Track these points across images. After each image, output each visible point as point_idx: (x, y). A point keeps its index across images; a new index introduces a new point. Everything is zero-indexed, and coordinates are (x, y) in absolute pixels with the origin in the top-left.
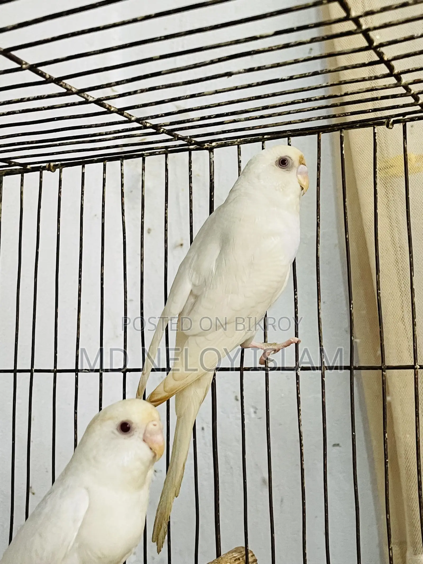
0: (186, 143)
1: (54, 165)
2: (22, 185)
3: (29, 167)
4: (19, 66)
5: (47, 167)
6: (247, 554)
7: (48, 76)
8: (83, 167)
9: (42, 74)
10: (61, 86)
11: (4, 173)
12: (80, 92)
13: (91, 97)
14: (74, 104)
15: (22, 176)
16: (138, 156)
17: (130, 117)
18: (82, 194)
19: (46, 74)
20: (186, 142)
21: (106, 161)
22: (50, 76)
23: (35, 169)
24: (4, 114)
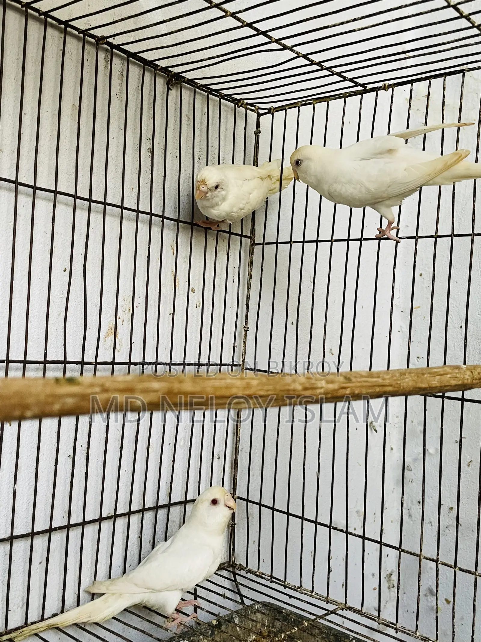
1: (388, 84)
2: (361, 103)
3: (369, 86)
5: (383, 87)
8: (412, 85)
11: (348, 94)
15: (362, 97)
21: (433, 78)
23: (372, 90)
24: (380, 24)
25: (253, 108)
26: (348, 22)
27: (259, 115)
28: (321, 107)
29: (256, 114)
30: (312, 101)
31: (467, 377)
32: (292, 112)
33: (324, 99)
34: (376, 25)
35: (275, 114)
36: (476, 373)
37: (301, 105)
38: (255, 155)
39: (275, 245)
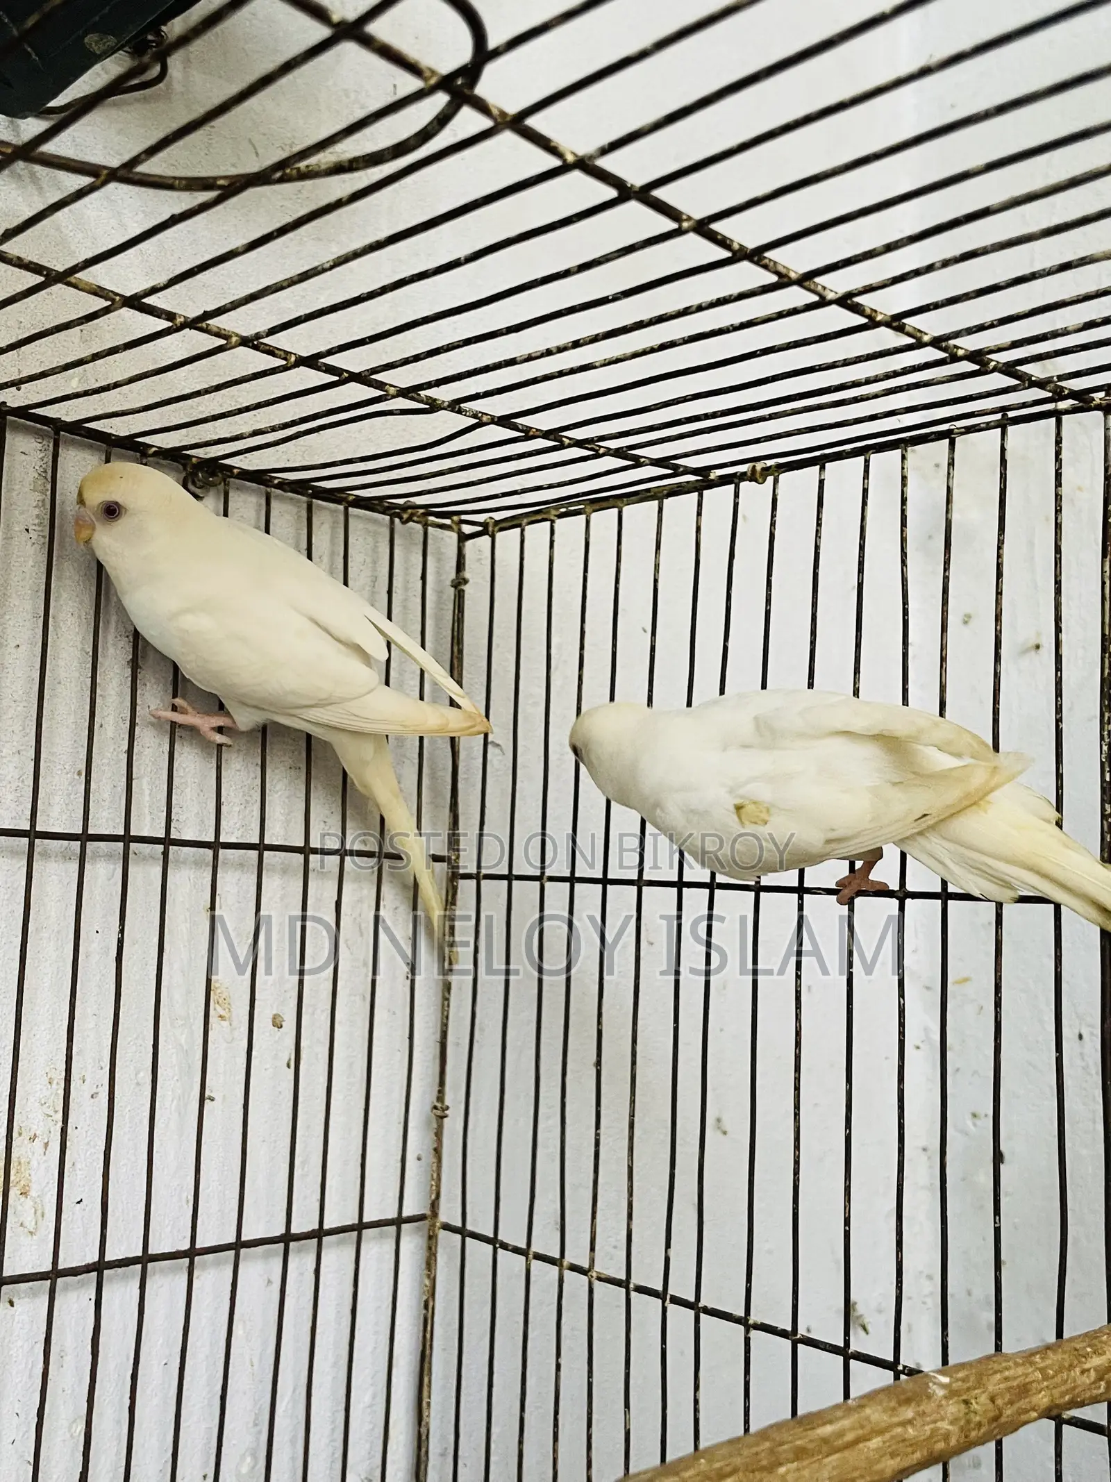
0: (1050, 394)
1: (763, 469)
2: (699, 514)
3: (715, 474)
4: (674, 226)
5: (749, 474)
7: (736, 246)
8: (823, 468)
9: (723, 242)
10: (765, 267)
11: (665, 492)
12: (805, 280)
13: (832, 291)
14: (794, 312)
15: (701, 496)
16: (940, 436)
17: (919, 335)
18: (819, 525)
19: (731, 241)
20: (1050, 391)
21: (871, 452)
22: (742, 247)
23: (724, 481)
24: (653, 350)
25: (448, 522)
26: (561, 350)
27: (463, 538)
28: (604, 520)
29: (454, 536)
30: (584, 507)
31: (944, 1425)
32: (537, 533)
33: (612, 502)
34: (644, 353)
35: (499, 535)
36: (984, 1399)
37: (556, 516)
38: (455, 641)
39: (505, 882)
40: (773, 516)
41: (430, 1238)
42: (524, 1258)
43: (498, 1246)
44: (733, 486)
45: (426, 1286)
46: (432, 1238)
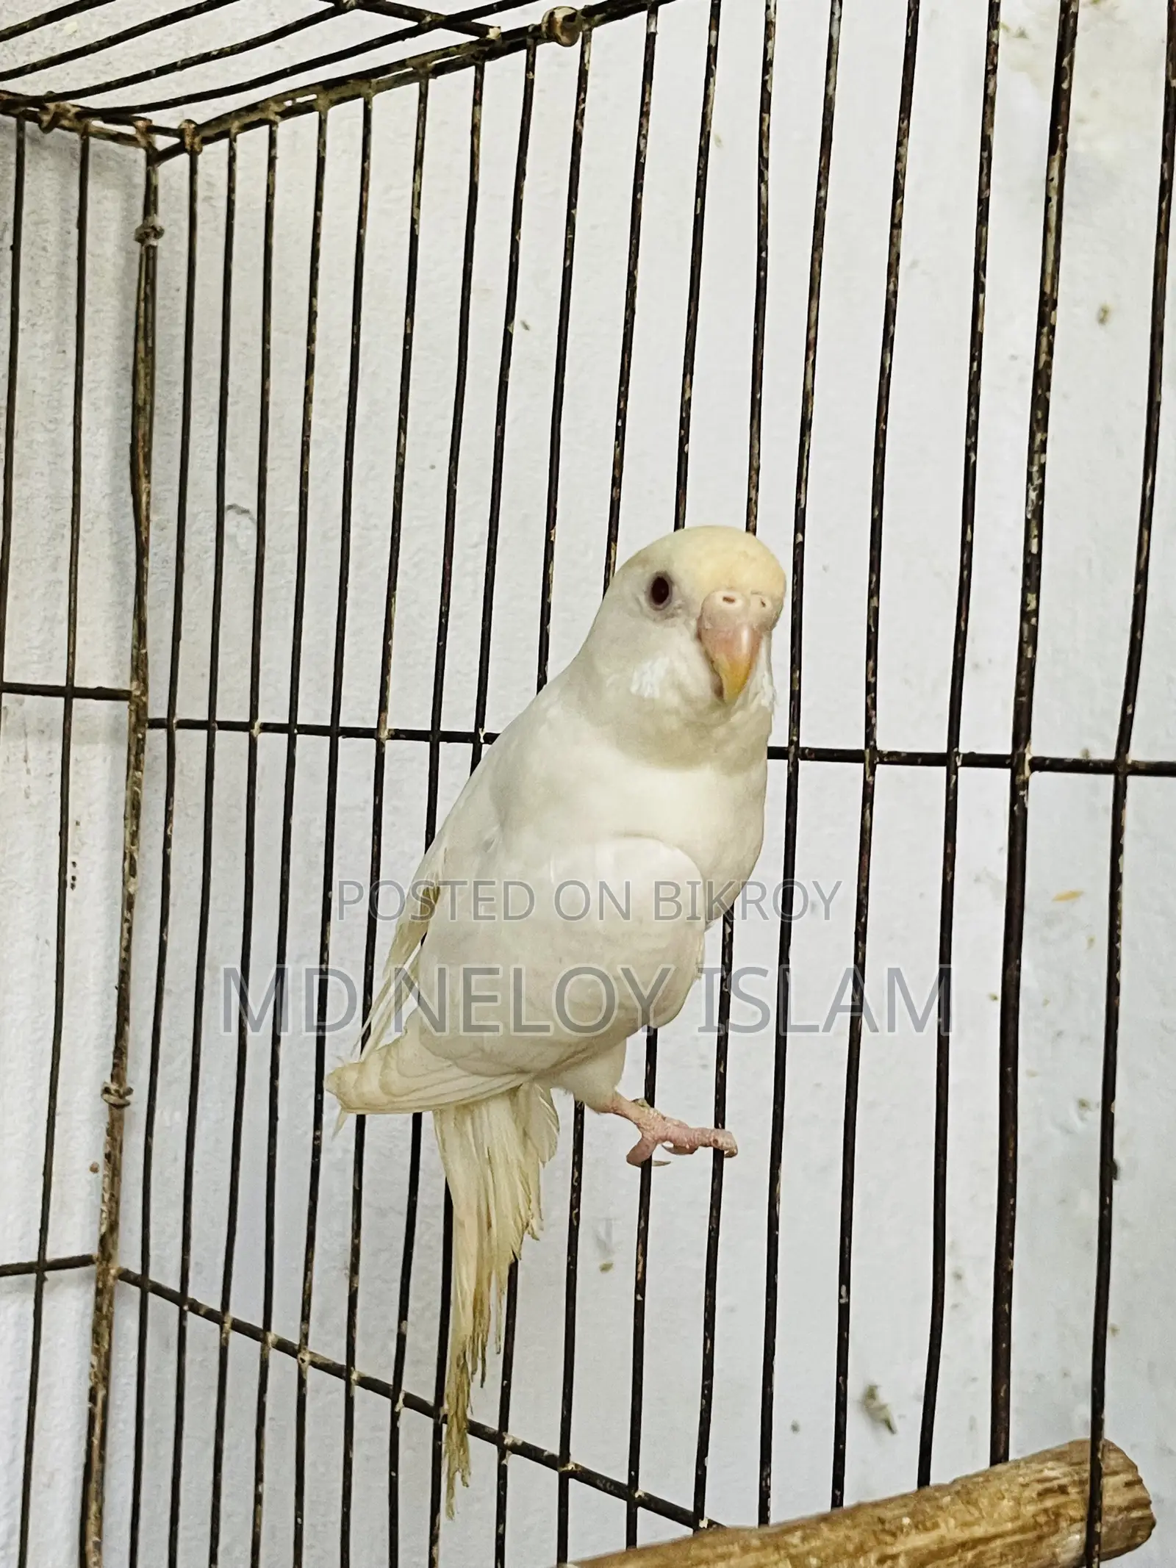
1: (565, 18)
2: (477, 102)
3: (496, 30)
5: (544, 29)
6: (1097, 1474)
8: (652, 15)
11: (430, 66)
15: (480, 71)
18: (644, 114)
23: (509, 42)
25: (128, 130)
27: (155, 157)
28: (346, 116)
29: (141, 154)
30: (313, 97)
32: (251, 148)
33: (354, 88)
35: (201, 150)
37: (277, 113)
38: (141, 334)
39: (203, 734)
40: (580, 100)
41: (99, 1292)
42: (217, 1326)
43: (186, 1308)
44: (524, 52)
45: (92, 1366)
46: (103, 1294)
